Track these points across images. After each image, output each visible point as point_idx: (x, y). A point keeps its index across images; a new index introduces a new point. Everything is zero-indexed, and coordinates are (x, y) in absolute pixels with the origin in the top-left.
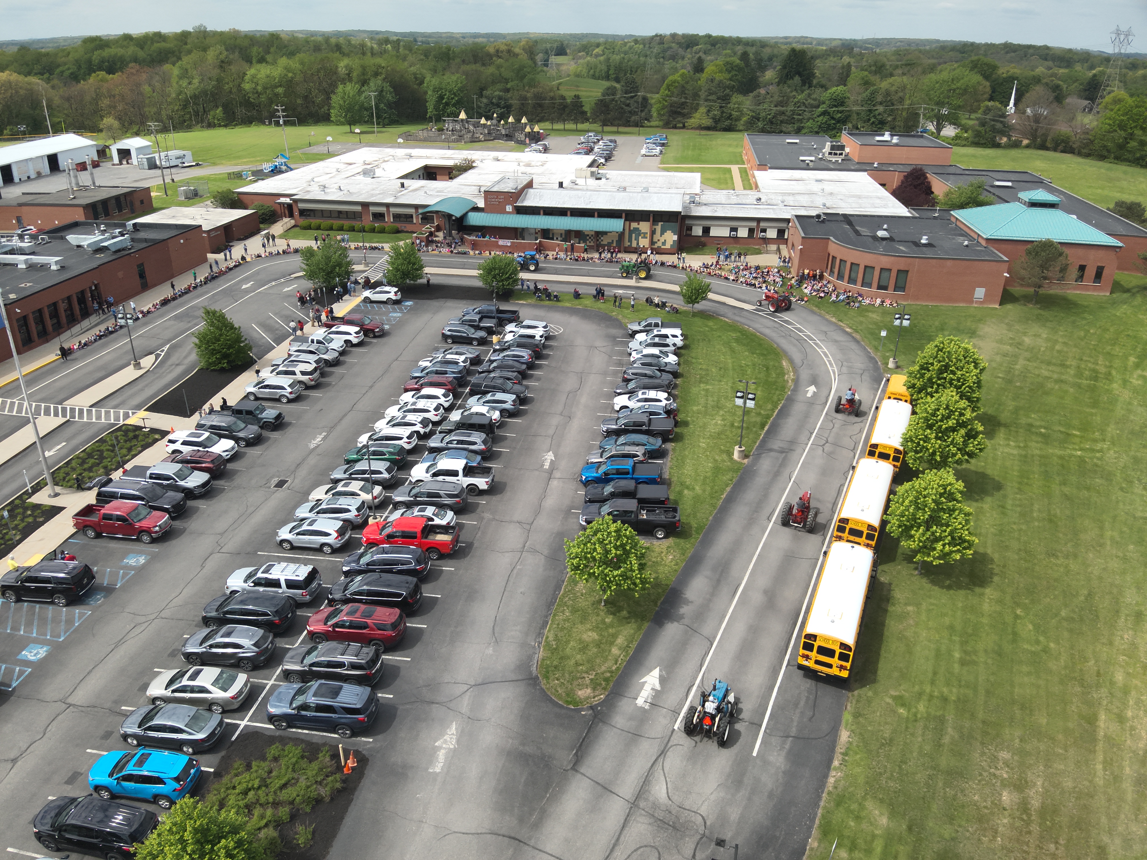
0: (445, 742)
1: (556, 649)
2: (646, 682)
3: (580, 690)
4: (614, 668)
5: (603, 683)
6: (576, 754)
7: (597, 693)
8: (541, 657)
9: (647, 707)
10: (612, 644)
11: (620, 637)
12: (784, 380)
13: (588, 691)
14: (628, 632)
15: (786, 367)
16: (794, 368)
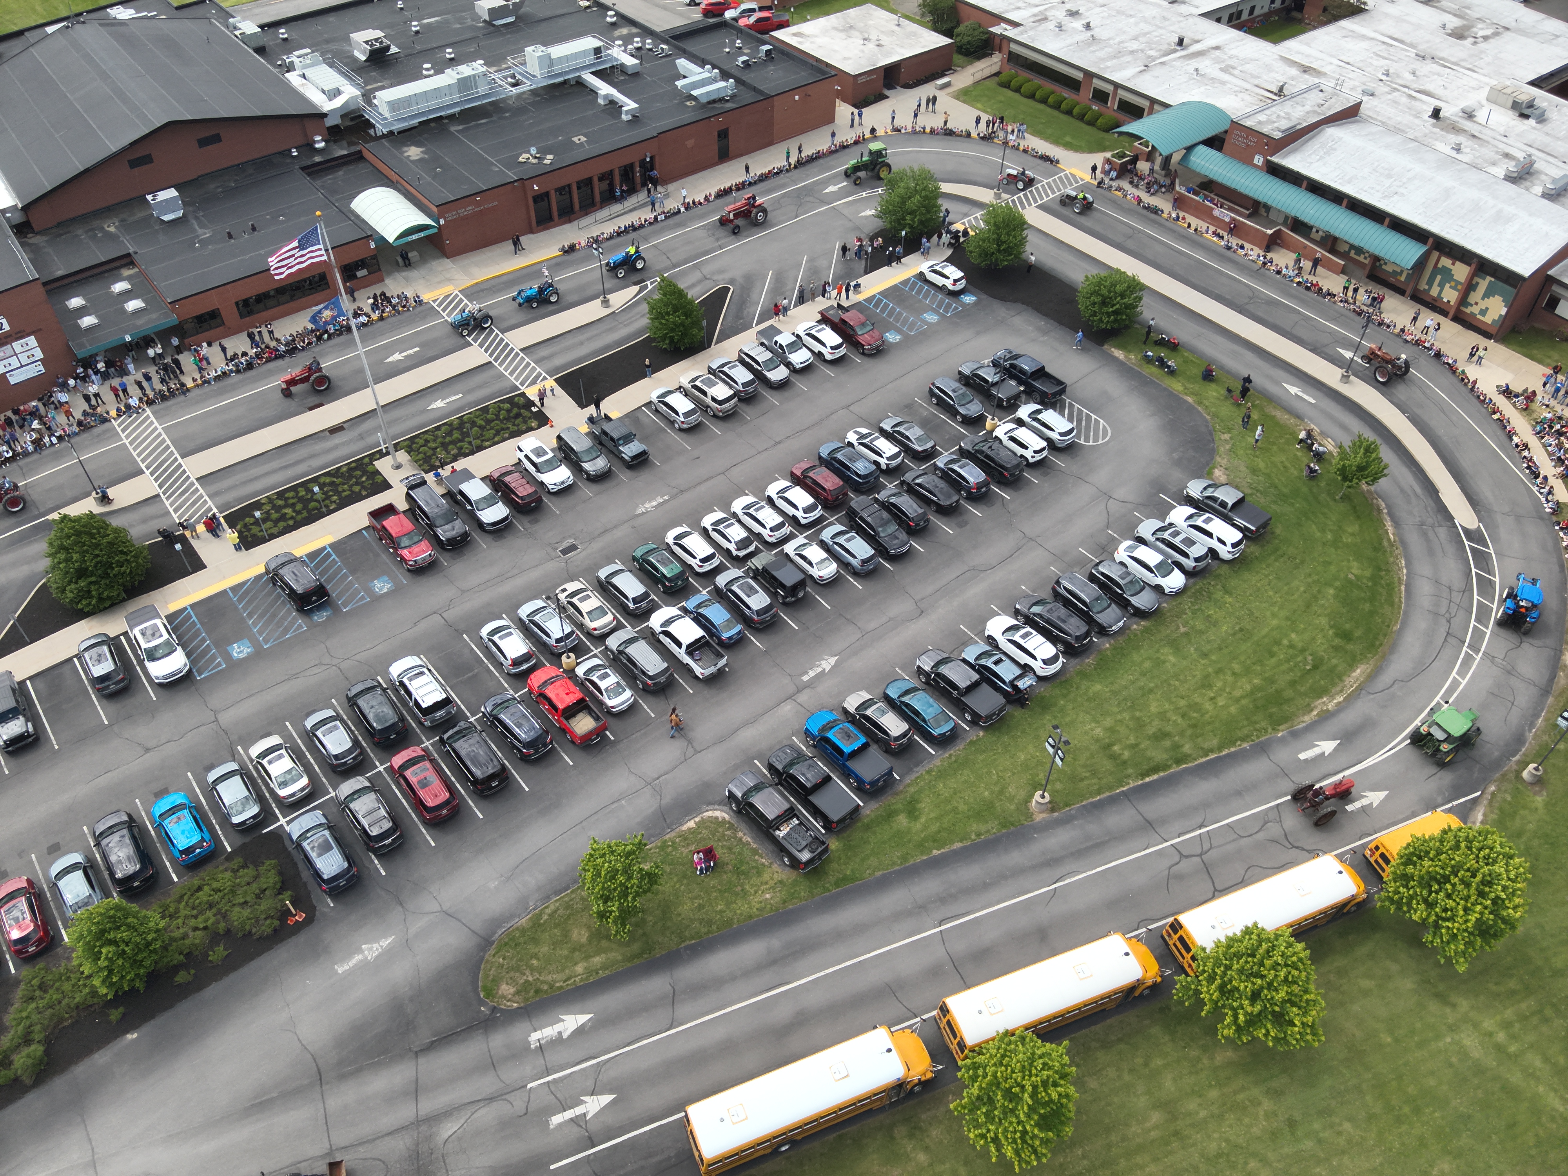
0: (370, 949)
1: (540, 925)
2: (563, 1021)
3: (507, 984)
4: (558, 985)
5: (532, 993)
6: (433, 1042)
7: (517, 998)
8: (518, 924)
9: (533, 1046)
10: (587, 957)
11: (603, 955)
12: (1309, 705)
13: (512, 990)
14: (616, 955)
15: (1348, 681)
16: (1360, 688)
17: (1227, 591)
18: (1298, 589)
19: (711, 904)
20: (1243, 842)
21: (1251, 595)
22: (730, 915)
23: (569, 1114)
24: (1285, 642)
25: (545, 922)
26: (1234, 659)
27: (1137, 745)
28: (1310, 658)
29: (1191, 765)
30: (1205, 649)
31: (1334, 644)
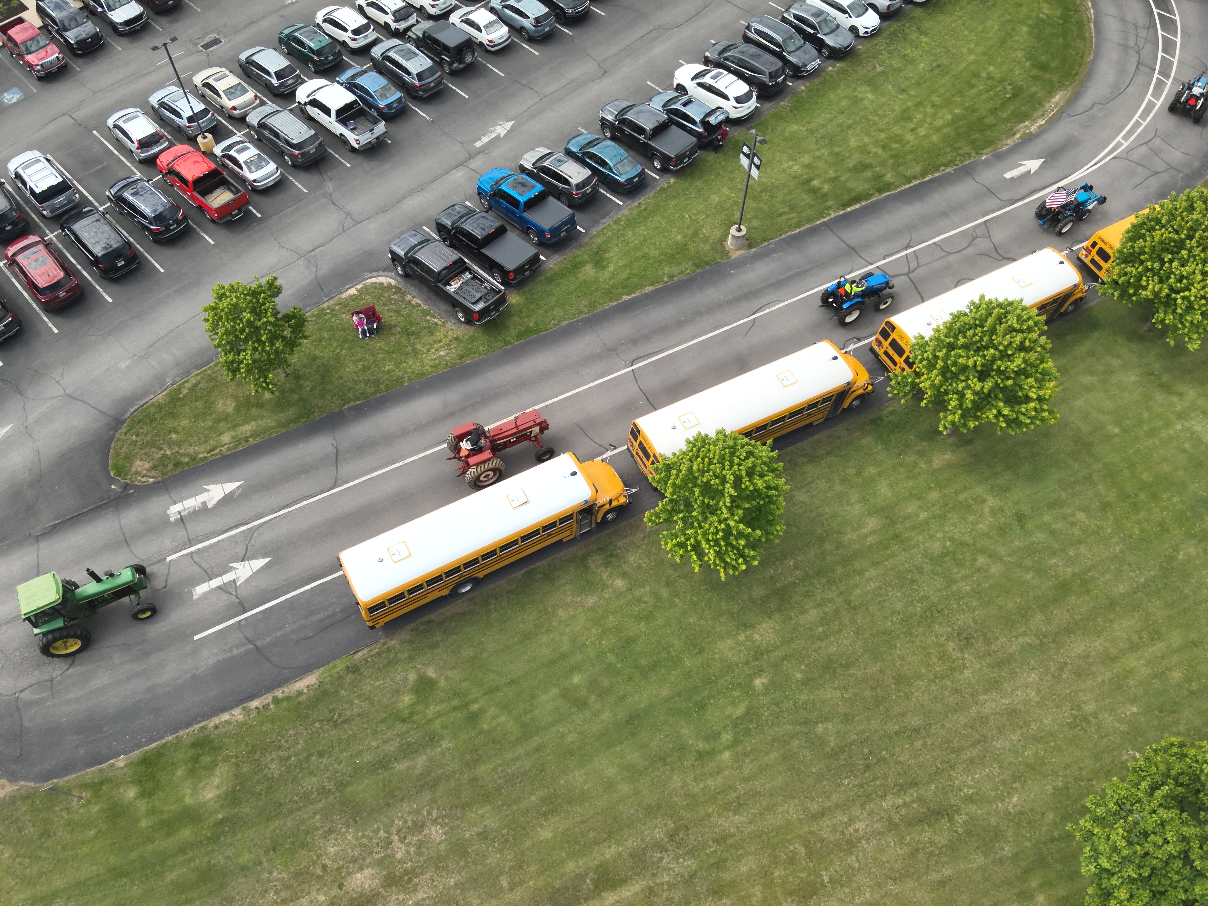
1: (179, 400)
2: (207, 490)
3: (141, 460)
4: (201, 456)
5: (171, 466)
6: (55, 527)
7: (153, 473)
8: (154, 400)
9: (172, 519)
10: (234, 427)
11: (253, 423)
12: (1011, 129)
13: (147, 466)
14: (268, 421)
15: (1047, 106)
16: (1061, 112)
17: (921, 33)
18: (992, 28)
19: (377, 365)
20: (951, 258)
21: (946, 34)
22: (400, 374)
23: (215, 583)
24: (984, 74)
25: (185, 396)
26: (933, 92)
27: (836, 178)
28: (1009, 87)
29: (893, 192)
30: (903, 86)
31: (1031, 74)
